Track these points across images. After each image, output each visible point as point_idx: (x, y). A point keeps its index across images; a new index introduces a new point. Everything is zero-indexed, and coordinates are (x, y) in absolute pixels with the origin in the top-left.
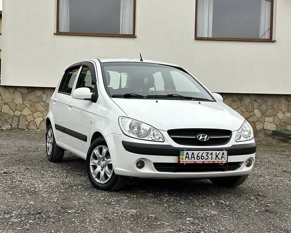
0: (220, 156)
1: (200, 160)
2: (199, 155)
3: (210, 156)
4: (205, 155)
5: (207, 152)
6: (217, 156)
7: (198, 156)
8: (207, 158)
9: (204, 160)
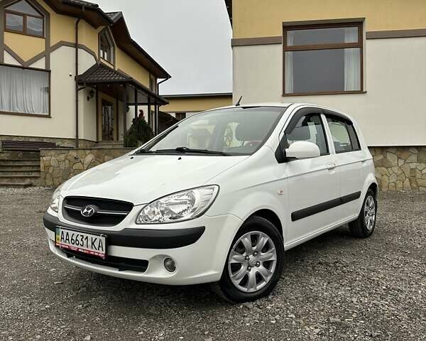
0: (96, 244)
1: (75, 245)
2: (74, 238)
3: (85, 242)
4: (79, 238)
5: (82, 234)
6: (93, 244)
7: (72, 239)
8: (81, 243)
9: (79, 246)
